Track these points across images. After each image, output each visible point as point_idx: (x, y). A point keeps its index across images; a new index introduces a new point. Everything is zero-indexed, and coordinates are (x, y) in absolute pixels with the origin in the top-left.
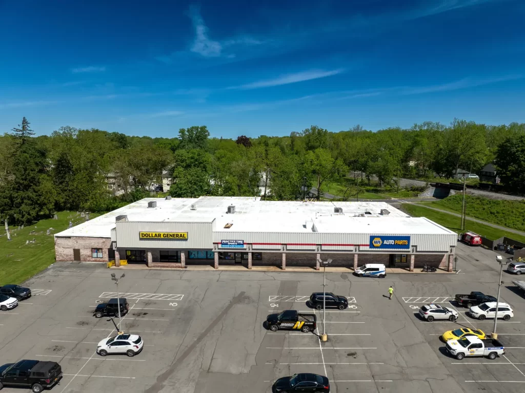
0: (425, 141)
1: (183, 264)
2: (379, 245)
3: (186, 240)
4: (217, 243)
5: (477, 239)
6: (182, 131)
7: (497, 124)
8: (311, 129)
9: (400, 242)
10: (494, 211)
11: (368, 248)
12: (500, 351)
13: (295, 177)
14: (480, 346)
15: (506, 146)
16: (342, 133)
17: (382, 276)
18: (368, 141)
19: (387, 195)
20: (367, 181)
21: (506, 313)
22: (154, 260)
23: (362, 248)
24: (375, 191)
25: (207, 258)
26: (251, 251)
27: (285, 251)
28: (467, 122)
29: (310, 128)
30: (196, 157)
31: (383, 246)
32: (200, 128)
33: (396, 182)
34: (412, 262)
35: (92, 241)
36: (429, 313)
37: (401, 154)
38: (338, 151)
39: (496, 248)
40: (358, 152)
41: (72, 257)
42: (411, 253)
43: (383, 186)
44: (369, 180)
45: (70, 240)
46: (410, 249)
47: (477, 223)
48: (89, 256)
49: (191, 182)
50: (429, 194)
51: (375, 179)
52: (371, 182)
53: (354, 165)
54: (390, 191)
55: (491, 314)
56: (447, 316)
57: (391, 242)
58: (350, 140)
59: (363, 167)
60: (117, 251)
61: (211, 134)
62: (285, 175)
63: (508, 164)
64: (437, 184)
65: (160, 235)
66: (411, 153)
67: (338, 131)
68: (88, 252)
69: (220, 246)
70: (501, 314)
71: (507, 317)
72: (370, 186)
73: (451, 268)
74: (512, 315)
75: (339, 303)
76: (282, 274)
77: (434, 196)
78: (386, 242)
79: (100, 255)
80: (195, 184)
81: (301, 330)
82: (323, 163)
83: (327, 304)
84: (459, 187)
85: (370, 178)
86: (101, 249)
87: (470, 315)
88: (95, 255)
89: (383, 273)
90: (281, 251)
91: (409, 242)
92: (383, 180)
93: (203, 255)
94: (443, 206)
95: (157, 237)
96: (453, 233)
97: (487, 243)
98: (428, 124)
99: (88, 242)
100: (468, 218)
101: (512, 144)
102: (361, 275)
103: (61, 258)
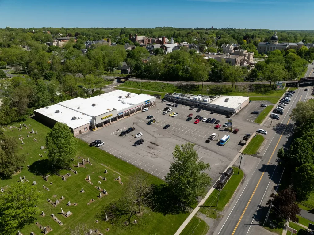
1: (111, 122)
3: (112, 116)
9: (148, 102)
23: (143, 105)
26: (124, 113)
27: (130, 111)
31: (146, 103)
36: (165, 113)
41: (79, 134)
42: (150, 103)
45: (78, 128)
50: (115, 81)
55: (171, 110)
57: (147, 102)
60: (95, 125)
64: (117, 78)
65: (106, 117)
68: (84, 130)
69: (118, 115)
70: (172, 110)
76: (130, 117)
79: (87, 129)
81: (154, 122)
86: (87, 127)
87: (168, 111)
89: (148, 109)
99: (83, 127)
100: (142, 90)
102: (145, 111)
103: (76, 135)
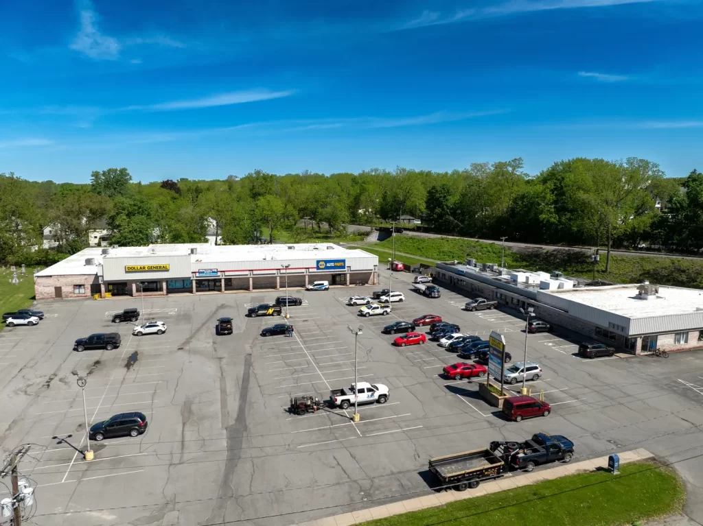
0: (371, 187)
1: (165, 292)
2: (323, 267)
3: (168, 271)
4: (195, 273)
5: (400, 266)
6: (96, 175)
7: (442, 171)
8: (255, 173)
9: (338, 264)
10: (420, 247)
11: (315, 270)
12: (388, 310)
13: (247, 223)
14: (378, 308)
15: (433, 193)
16: (288, 176)
17: (327, 289)
18: (316, 187)
19: (336, 240)
20: (317, 229)
21: (400, 297)
22: (138, 291)
23: (311, 270)
24: (326, 237)
25: (184, 288)
26: (224, 277)
27: (252, 276)
28: (408, 169)
29: (253, 172)
30: (139, 204)
31: (327, 268)
32: (120, 171)
33: (344, 228)
34: (348, 279)
35: (74, 278)
36: (354, 301)
37: (347, 201)
38: (287, 198)
39: (413, 271)
40: (307, 199)
41: (54, 295)
42: (347, 272)
43: (333, 233)
44: (319, 227)
45: (52, 279)
46: (346, 269)
47: (405, 257)
48: (71, 293)
49: (136, 230)
50: (374, 238)
51: (325, 226)
52: (322, 230)
53: (303, 212)
54: (339, 237)
56: (365, 302)
57: (332, 264)
58: (299, 186)
59: (313, 214)
60: (103, 284)
61: (133, 177)
62: (235, 221)
63: (435, 208)
64: (381, 228)
65: (144, 268)
66: (359, 199)
67: (283, 174)
68: (70, 289)
69: (197, 275)
71: (401, 300)
72: (320, 233)
73: (375, 282)
74: (403, 299)
75: (295, 302)
77: (378, 240)
78: (328, 265)
79: (82, 291)
80: (141, 232)
81: (272, 315)
82: (274, 208)
83: (289, 302)
84: (399, 230)
85: (321, 225)
86: (84, 285)
88: (77, 291)
89: (327, 287)
90: (249, 276)
91: (345, 264)
92: (332, 226)
93: (179, 285)
94: (383, 246)
95: (142, 270)
96: (375, 256)
97: (407, 268)
98: (376, 170)
99: (69, 279)
101: (437, 191)
102: (312, 290)
103: (41, 297)
